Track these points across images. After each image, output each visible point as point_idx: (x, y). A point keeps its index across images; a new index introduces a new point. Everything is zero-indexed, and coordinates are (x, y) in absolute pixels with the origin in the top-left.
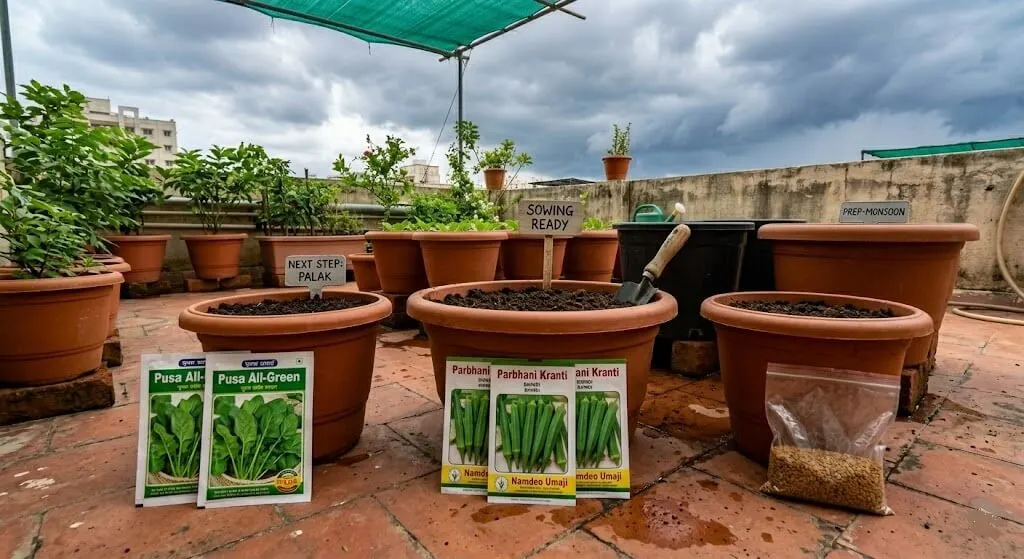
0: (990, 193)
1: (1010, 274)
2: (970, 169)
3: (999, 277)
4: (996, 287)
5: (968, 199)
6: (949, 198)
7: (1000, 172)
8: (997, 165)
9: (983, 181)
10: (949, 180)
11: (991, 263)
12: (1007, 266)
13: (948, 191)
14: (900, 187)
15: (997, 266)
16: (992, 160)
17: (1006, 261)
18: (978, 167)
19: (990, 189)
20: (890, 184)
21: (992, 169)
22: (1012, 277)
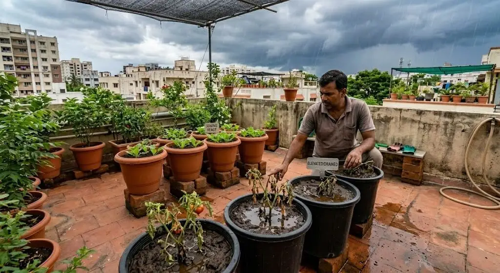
0: (464, 133)
1: (469, 172)
2: (456, 120)
3: (464, 173)
4: (464, 178)
5: (454, 134)
6: (446, 134)
7: (468, 124)
8: (467, 120)
9: (461, 127)
10: (446, 124)
11: (462, 166)
12: (469, 169)
13: (446, 129)
14: (424, 124)
15: (464, 168)
16: (466, 117)
17: (468, 166)
18: (460, 120)
19: (463, 131)
20: (420, 122)
21: (466, 121)
22: (470, 174)
